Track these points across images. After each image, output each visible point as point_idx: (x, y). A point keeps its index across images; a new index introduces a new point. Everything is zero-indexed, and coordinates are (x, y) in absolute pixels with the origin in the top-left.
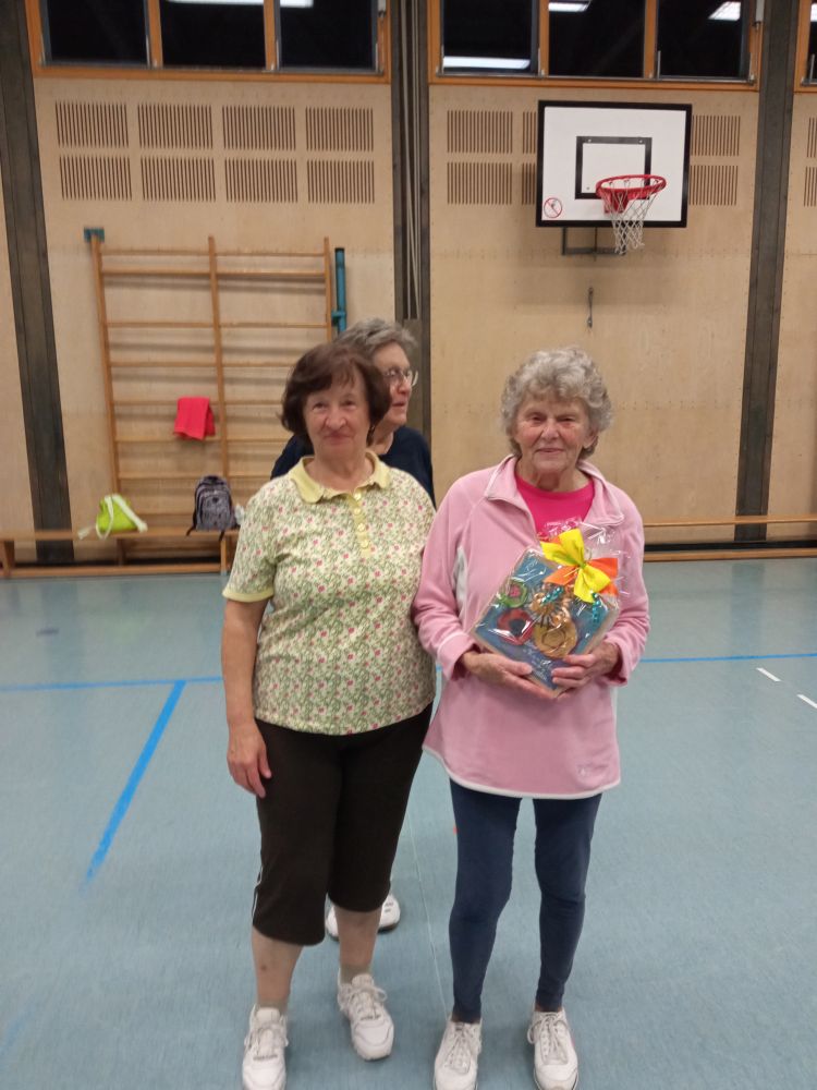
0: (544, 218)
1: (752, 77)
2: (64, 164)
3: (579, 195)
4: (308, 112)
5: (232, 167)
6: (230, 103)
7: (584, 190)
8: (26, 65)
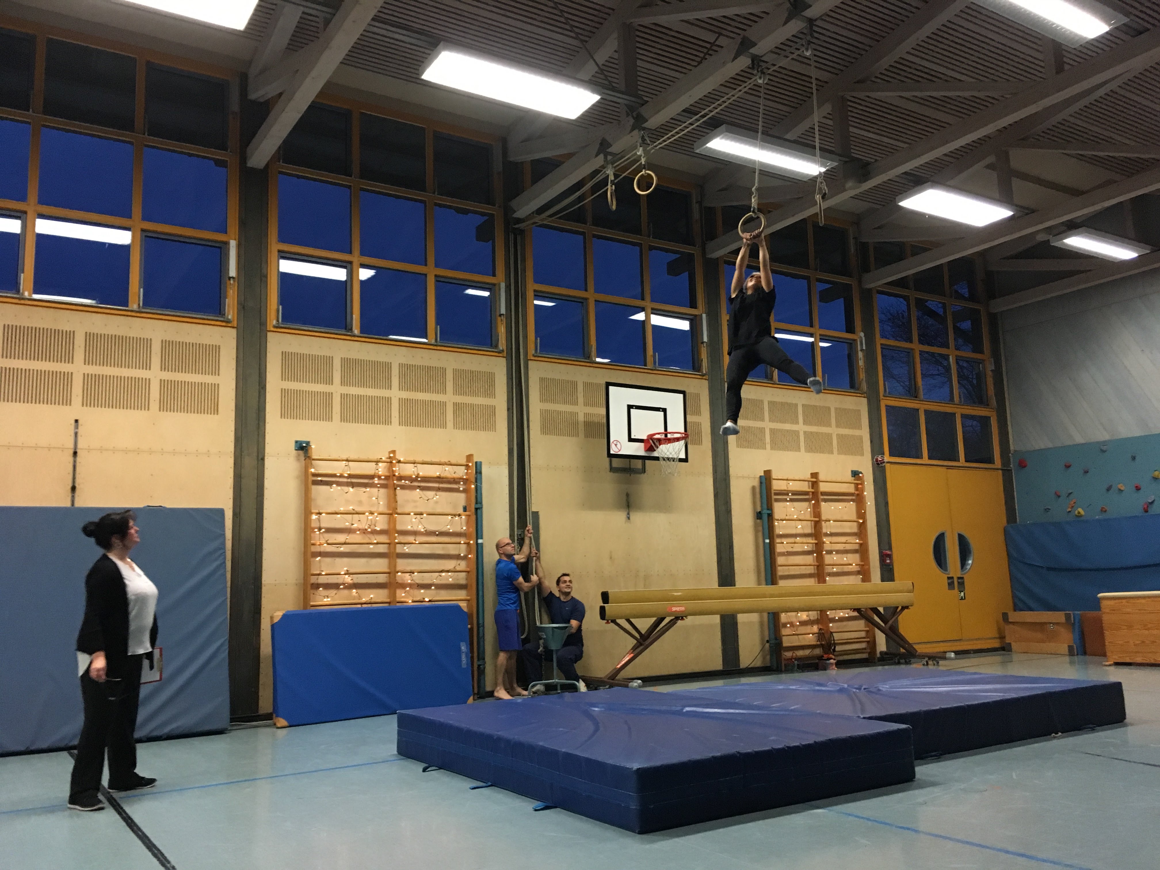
0: (612, 452)
1: (704, 372)
2: (284, 392)
3: (631, 440)
4: (455, 371)
5: (404, 403)
6: (404, 361)
7: (633, 437)
8: (263, 324)
